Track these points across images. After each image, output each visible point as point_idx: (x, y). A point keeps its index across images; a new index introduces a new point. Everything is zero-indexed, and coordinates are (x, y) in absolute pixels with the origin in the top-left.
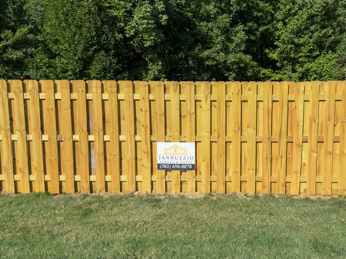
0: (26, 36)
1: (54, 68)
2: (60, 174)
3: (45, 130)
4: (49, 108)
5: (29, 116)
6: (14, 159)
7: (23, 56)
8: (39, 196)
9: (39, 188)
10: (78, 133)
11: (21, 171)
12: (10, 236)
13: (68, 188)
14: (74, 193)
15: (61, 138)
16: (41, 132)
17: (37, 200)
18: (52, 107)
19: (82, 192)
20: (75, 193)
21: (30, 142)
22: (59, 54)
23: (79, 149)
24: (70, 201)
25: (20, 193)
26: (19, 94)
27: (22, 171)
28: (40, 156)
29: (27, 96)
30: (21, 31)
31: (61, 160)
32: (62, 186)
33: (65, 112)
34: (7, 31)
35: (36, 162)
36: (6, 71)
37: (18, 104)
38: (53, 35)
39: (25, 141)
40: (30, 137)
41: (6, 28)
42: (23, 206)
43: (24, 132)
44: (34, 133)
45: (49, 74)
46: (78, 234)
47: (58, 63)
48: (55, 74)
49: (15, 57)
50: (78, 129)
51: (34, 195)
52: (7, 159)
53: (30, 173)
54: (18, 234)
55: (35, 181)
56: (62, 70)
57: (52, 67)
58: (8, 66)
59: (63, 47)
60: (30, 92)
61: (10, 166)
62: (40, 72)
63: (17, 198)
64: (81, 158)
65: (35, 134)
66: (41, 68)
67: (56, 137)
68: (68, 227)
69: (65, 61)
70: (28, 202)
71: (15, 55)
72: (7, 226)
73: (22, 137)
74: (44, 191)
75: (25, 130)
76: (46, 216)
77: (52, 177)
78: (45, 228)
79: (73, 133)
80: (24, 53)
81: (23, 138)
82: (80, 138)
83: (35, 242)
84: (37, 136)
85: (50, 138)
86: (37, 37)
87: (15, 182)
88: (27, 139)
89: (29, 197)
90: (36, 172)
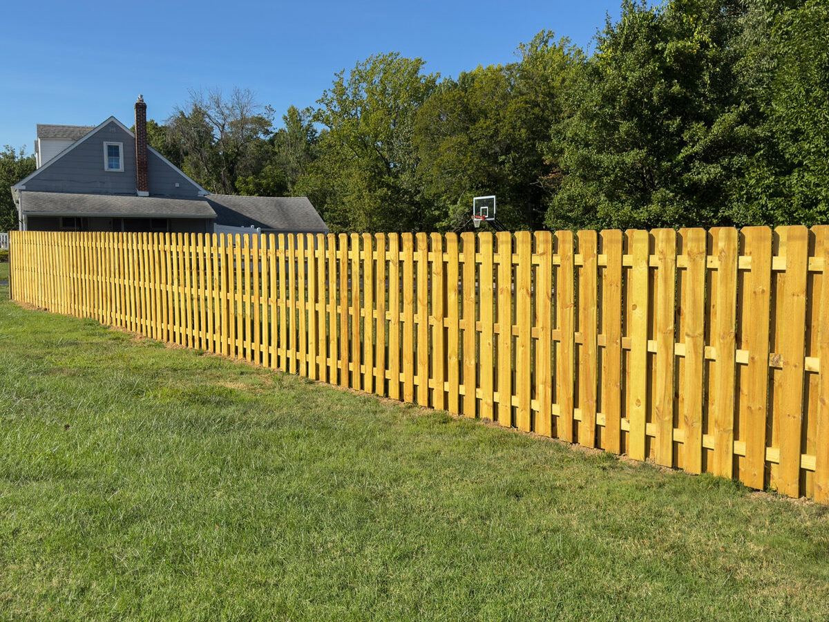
0: (733, 129)
1: (786, 196)
2: (768, 444)
3: (744, 338)
4: (757, 290)
5: (714, 306)
6: (676, 395)
7: (721, 175)
8: (719, 486)
9: (721, 467)
10: (819, 353)
11: (686, 423)
12: (650, 555)
13: (784, 480)
14: (797, 496)
15: (777, 361)
16: (734, 344)
17: (714, 493)
18: (765, 289)
19: (816, 499)
20: (800, 497)
21: (710, 362)
22: (800, 164)
23: (817, 391)
24: (785, 514)
25: (681, 469)
26: (698, 259)
27: (690, 423)
28: (729, 397)
29: (714, 262)
30: (724, 120)
31: (774, 413)
32: (770, 474)
33: (793, 300)
34: (695, 125)
35: (719, 410)
36: (686, 209)
37: (694, 280)
38: (790, 120)
39: (701, 359)
40: (712, 352)
41: (693, 119)
42: (684, 498)
43: (701, 340)
44: (720, 344)
45: (772, 212)
46: (791, 596)
47: (796, 184)
48: (786, 212)
49: (705, 177)
50: (819, 344)
51: (708, 480)
52: (663, 392)
53: (705, 430)
54: (666, 556)
55: (713, 450)
56: (805, 201)
57: (780, 194)
58: (690, 199)
59: (811, 146)
60: (721, 253)
61: (668, 408)
62: (754, 208)
63: (674, 478)
64: (821, 415)
65: (722, 346)
66: (756, 199)
67: (767, 358)
68: (770, 573)
69: (813, 180)
70: (694, 493)
71: (705, 173)
72: (647, 533)
73: (694, 350)
74: (730, 477)
75: (703, 336)
76: (726, 534)
77: (750, 449)
78: (721, 560)
79: (808, 353)
80: (724, 168)
81: (696, 352)
82: (822, 366)
83: (696, 583)
84: (726, 350)
85: (753, 358)
86: (756, 130)
87: (675, 444)
88: (704, 356)
89: (699, 482)
90: (716, 430)
